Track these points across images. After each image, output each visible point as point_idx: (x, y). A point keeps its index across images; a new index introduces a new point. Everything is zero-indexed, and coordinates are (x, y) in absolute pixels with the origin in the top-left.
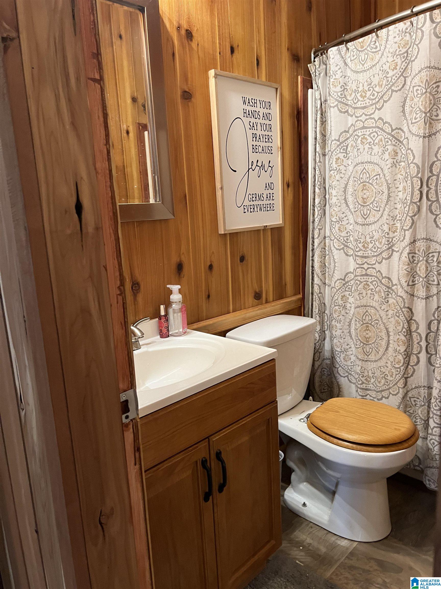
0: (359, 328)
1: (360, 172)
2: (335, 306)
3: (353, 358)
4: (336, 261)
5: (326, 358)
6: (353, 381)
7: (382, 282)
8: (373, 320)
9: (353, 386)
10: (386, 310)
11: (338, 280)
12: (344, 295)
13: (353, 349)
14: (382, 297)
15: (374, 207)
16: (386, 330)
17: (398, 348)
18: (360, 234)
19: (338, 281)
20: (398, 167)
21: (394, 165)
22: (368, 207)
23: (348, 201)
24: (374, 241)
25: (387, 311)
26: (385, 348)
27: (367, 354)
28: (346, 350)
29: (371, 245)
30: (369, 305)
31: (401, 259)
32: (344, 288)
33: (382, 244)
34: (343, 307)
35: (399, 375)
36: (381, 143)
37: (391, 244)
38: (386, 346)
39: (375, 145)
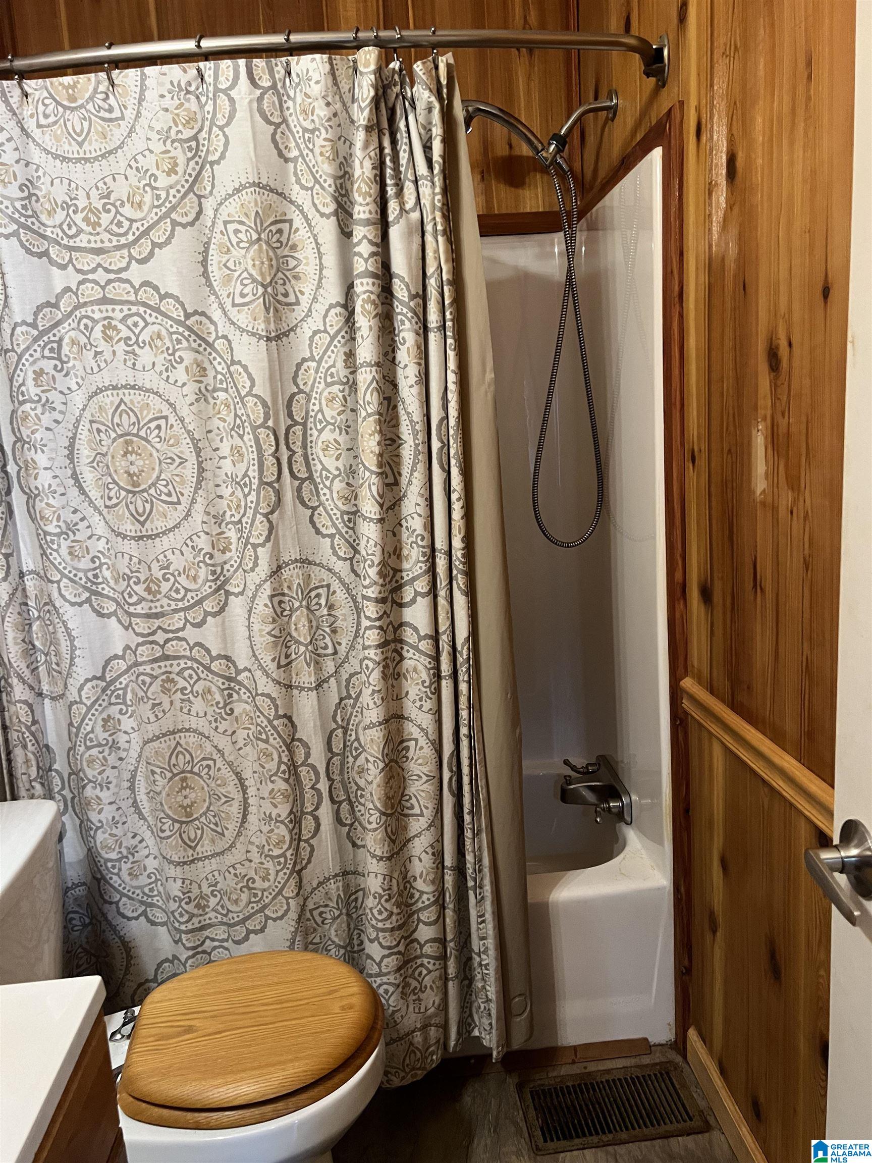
0: (164, 788)
1: (112, 411)
2: (88, 748)
3: (152, 864)
4: (73, 633)
5: (73, 884)
6: (160, 920)
7: (213, 668)
8: (196, 761)
9: (162, 930)
10: (229, 733)
11: (87, 680)
12: (109, 716)
13: (150, 841)
14: (218, 703)
15: (160, 495)
16: (237, 776)
17: (274, 813)
18: (135, 560)
19: (89, 685)
20: (212, 401)
21: (203, 396)
22: (145, 494)
23: (82, 480)
24: (173, 575)
25: (234, 732)
26: (240, 820)
27: (190, 845)
28: (132, 851)
29: (165, 587)
30: (180, 728)
31: (254, 610)
32: (106, 698)
33: (200, 581)
34: (110, 748)
35: (285, 870)
36: (159, 343)
37: (222, 578)
38: (240, 816)
39: (142, 345)
